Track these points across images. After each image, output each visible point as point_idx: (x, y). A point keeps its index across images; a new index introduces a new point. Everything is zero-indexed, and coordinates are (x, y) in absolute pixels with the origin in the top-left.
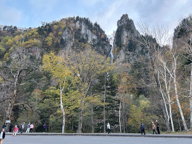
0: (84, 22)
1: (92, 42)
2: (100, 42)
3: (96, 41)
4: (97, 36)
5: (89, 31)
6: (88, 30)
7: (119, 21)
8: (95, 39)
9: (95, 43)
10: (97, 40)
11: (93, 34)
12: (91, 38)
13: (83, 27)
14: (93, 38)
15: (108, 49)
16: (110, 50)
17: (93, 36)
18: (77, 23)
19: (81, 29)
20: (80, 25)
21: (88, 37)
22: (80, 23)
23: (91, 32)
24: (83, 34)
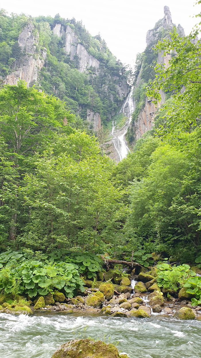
0: (72, 28)
7: (150, 31)
8: (94, 68)
9: (94, 76)
10: (100, 70)
11: (91, 56)
12: (86, 65)
13: (69, 38)
14: (90, 65)
15: (122, 93)
16: (126, 95)
17: (91, 60)
18: (55, 28)
19: (65, 43)
20: (62, 35)
21: (79, 60)
22: (63, 30)
23: (87, 51)
24: (68, 54)
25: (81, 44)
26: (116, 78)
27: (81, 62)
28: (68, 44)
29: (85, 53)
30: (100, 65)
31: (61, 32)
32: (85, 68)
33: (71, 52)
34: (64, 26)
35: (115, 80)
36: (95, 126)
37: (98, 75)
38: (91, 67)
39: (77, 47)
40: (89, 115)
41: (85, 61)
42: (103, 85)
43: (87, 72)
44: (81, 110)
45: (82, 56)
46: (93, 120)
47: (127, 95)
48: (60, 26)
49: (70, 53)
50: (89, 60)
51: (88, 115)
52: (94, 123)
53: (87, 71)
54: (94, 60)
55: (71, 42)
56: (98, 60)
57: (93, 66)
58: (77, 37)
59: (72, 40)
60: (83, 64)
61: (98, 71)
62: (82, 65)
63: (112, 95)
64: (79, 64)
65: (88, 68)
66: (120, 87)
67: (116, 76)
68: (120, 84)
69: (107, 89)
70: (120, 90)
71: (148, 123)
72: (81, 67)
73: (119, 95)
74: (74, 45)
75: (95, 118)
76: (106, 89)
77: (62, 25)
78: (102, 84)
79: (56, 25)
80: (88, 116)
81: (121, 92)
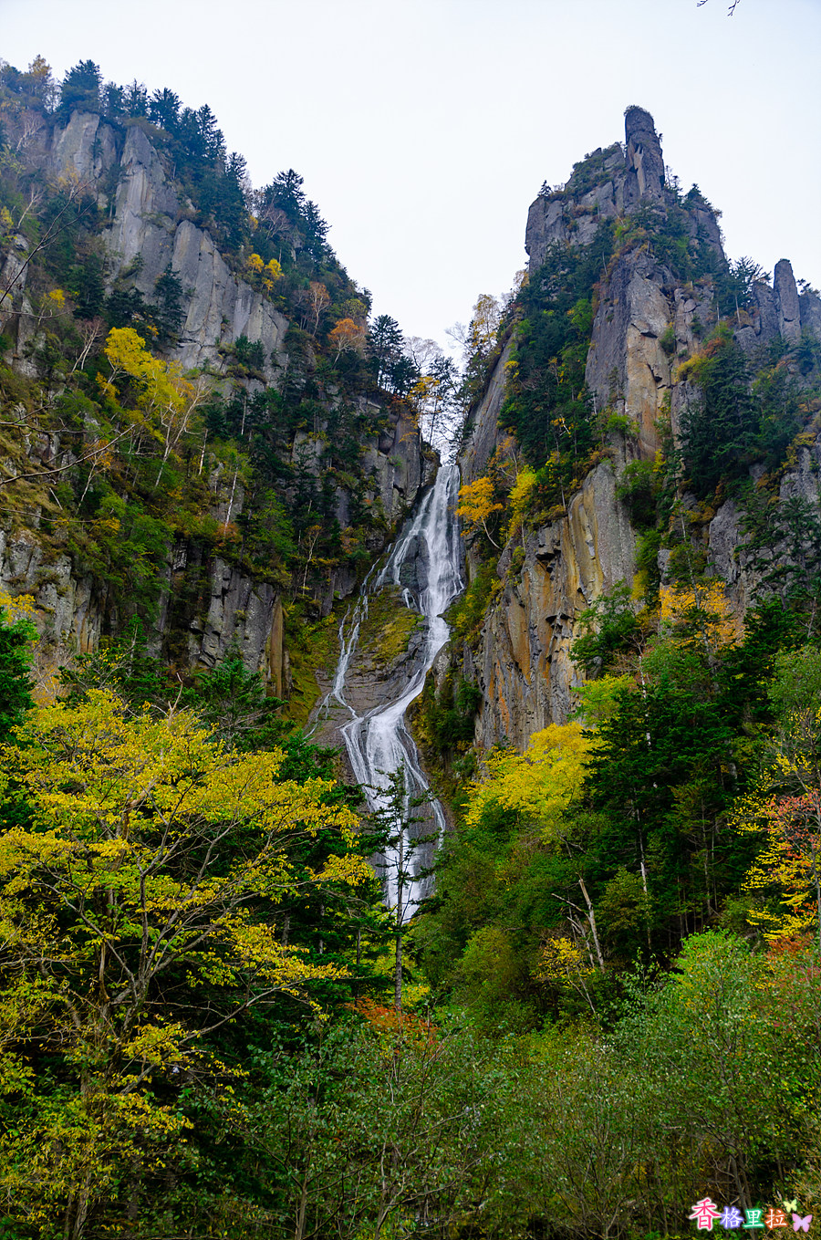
0: (158, 143)
1: (216, 365)
2: (311, 391)
3: (269, 373)
4: (283, 323)
5: (207, 245)
6: (186, 233)
7: (547, 199)
8: (258, 348)
9: (253, 387)
10: (284, 360)
11: (243, 287)
12: (215, 330)
13: (137, 186)
14: (237, 334)
15: (395, 486)
16: (412, 496)
17: (245, 306)
18: (64, 134)
19: (112, 210)
20: (100, 166)
21: (181, 300)
22: (105, 144)
23: (226, 261)
24: (127, 264)
25: (198, 223)
26: (366, 406)
27: (192, 311)
28: (126, 215)
29: (215, 266)
30: (289, 338)
31: (95, 151)
32: (208, 342)
33: (143, 256)
34: (114, 126)
35: (362, 419)
36: (252, 650)
37: (272, 385)
38: (242, 342)
39: (173, 234)
40: (225, 592)
41: (214, 310)
42: (300, 438)
43: (219, 364)
44: (182, 563)
45: (199, 286)
46: (244, 620)
47: (418, 500)
48: (96, 122)
49: (138, 260)
50: (233, 308)
51: (219, 593)
52: (247, 638)
53: (217, 358)
54: (260, 308)
55: (149, 209)
56: (279, 309)
57: (252, 340)
58: (176, 188)
59: (151, 197)
60: (201, 321)
61: (275, 365)
62: (197, 327)
63: (339, 492)
64: (182, 319)
65: (224, 343)
66: (386, 451)
67: (368, 397)
68: (383, 436)
69: (321, 459)
70: (386, 468)
71: (536, 664)
72: (187, 336)
73: (378, 491)
74: (160, 227)
75: (252, 612)
76: (313, 462)
77: (103, 121)
78: (292, 435)
79: (74, 118)
80: (217, 597)
81: (386, 479)
